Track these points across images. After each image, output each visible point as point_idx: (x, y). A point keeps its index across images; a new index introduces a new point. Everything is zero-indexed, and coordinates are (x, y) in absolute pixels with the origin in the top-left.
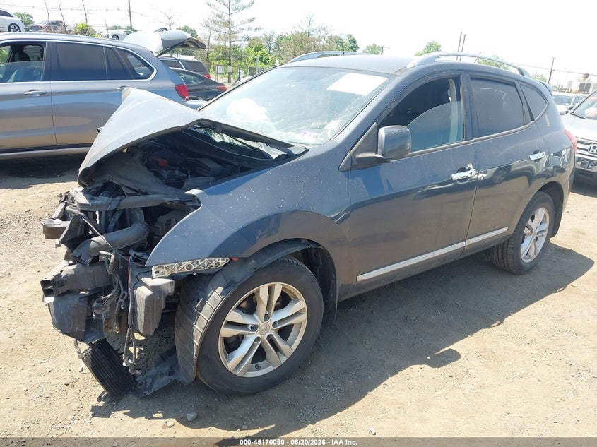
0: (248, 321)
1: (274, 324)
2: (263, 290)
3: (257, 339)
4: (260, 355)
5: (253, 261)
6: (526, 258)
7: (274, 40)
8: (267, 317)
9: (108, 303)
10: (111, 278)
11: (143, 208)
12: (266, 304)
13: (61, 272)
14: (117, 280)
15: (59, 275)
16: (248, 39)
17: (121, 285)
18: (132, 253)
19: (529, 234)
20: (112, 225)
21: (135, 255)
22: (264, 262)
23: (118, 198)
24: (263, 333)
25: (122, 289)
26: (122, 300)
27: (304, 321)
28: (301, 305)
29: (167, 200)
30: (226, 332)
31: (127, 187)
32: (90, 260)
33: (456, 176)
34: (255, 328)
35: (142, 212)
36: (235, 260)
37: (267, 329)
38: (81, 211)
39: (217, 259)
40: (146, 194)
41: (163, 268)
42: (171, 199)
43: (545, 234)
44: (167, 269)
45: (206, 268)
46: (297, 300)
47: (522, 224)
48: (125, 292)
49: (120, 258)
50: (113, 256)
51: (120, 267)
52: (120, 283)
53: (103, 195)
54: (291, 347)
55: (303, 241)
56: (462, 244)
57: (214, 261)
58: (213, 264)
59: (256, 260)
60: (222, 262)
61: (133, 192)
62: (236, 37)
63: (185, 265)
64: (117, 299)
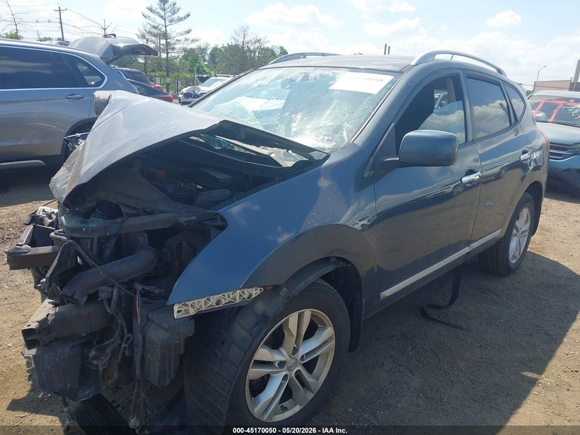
0: (277, 357)
1: (302, 358)
2: (293, 319)
3: (285, 377)
4: (288, 394)
5: (285, 289)
6: (512, 259)
7: (209, 51)
8: (295, 350)
9: (109, 350)
10: (111, 319)
11: (146, 231)
12: (295, 336)
13: (47, 315)
14: (121, 321)
15: (45, 320)
16: (185, 50)
17: (124, 326)
18: (139, 287)
19: (516, 235)
20: (108, 252)
21: (143, 289)
22: (297, 289)
23: (119, 220)
24: (289, 369)
25: (126, 332)
26: (127, 345)
27: (332, 350)
28: (329, 332)
29: (183, 220)
30: (254, 373)
31: (128, 206)
32: (85, 299)
33: (465, 179)
34: (282, 364)
35: (146, 235)
36: (269, 288)
37: (295, 364)
38: (72, 238)
39: (250, 290)
40: (152, 213)
41: (187, 305)
42: (188, 219)
43: (527, 233)
44: (192, 306)
45: (238, 301)
46: (325, 326)
47: (512, 225)
48: (129, 335)
49: (123, 293)
50: (115, 292)
51: (124, 305)
52: (124, 324)
53: (95, 217)
54: (318, 380)
55: (332, 260)
56: (467, 250)
57: (247, 292)
58: (246, 296)
59: (287, 288)
60: (255, 292)
61: (133, 212)
62: (173, 49)
63: (213, 300)
64: (120, 345)
